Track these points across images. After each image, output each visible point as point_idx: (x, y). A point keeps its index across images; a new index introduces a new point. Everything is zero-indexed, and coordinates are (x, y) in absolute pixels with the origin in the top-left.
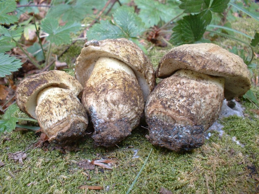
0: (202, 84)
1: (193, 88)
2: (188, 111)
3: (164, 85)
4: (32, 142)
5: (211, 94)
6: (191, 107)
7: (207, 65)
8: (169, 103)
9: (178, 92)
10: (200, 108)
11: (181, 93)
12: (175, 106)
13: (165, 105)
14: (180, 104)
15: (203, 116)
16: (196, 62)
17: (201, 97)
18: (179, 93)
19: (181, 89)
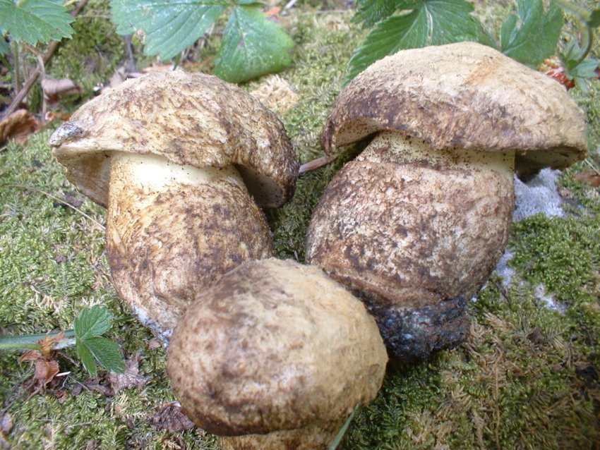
0: (453, 181)
1: (431, 197)
2: (423, 271)
3: (349, 190)
4: (20, 376)
5: (479, 207)
6: (428, 260)
7: (464, 133)
8: (368, 254)
9: (391, 216)
10: (452, 257)
11: (398, 219)
12: (387, 263)
13: (357, 260)
14: (399, 254)
15: (462, 275)
16: (435, 123)
17: (455, 224)
18: (394, 218)
19: (397, 205)
